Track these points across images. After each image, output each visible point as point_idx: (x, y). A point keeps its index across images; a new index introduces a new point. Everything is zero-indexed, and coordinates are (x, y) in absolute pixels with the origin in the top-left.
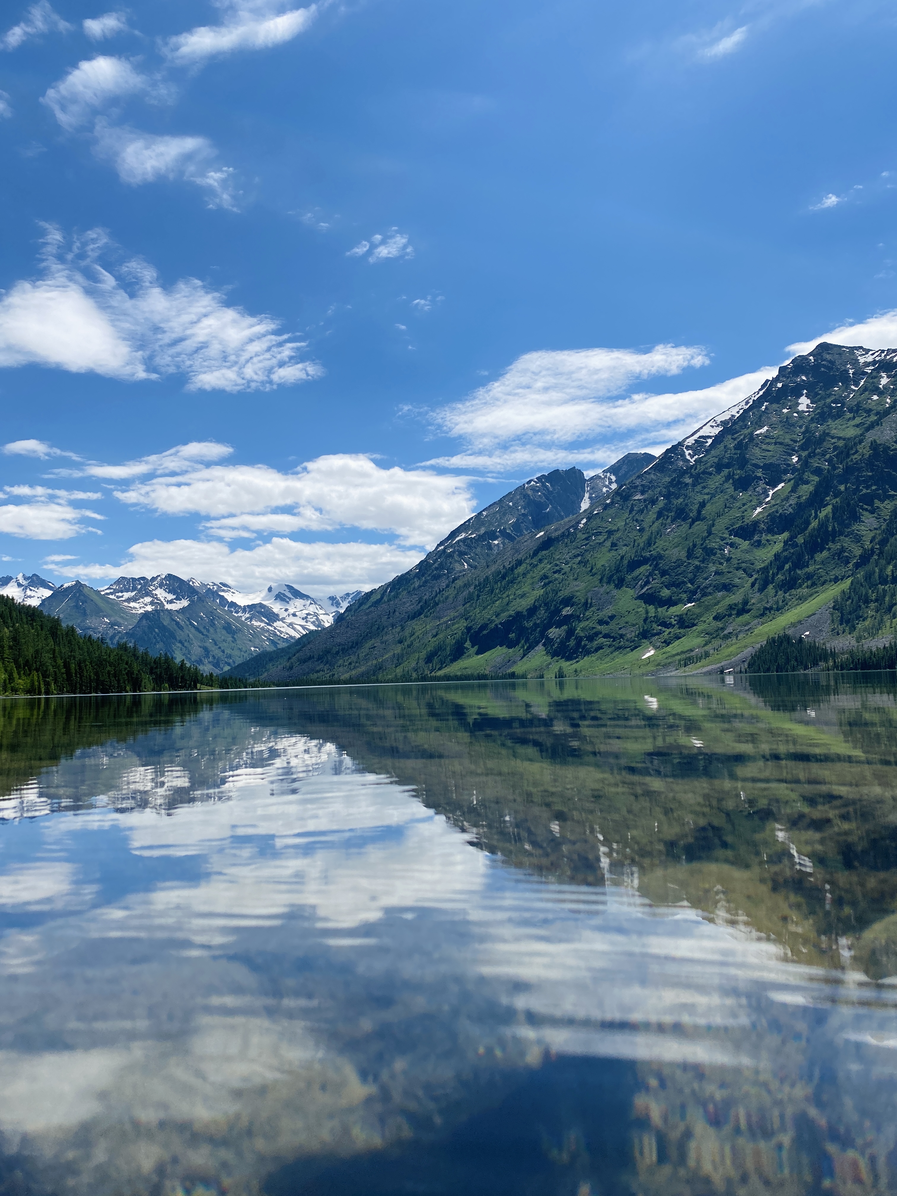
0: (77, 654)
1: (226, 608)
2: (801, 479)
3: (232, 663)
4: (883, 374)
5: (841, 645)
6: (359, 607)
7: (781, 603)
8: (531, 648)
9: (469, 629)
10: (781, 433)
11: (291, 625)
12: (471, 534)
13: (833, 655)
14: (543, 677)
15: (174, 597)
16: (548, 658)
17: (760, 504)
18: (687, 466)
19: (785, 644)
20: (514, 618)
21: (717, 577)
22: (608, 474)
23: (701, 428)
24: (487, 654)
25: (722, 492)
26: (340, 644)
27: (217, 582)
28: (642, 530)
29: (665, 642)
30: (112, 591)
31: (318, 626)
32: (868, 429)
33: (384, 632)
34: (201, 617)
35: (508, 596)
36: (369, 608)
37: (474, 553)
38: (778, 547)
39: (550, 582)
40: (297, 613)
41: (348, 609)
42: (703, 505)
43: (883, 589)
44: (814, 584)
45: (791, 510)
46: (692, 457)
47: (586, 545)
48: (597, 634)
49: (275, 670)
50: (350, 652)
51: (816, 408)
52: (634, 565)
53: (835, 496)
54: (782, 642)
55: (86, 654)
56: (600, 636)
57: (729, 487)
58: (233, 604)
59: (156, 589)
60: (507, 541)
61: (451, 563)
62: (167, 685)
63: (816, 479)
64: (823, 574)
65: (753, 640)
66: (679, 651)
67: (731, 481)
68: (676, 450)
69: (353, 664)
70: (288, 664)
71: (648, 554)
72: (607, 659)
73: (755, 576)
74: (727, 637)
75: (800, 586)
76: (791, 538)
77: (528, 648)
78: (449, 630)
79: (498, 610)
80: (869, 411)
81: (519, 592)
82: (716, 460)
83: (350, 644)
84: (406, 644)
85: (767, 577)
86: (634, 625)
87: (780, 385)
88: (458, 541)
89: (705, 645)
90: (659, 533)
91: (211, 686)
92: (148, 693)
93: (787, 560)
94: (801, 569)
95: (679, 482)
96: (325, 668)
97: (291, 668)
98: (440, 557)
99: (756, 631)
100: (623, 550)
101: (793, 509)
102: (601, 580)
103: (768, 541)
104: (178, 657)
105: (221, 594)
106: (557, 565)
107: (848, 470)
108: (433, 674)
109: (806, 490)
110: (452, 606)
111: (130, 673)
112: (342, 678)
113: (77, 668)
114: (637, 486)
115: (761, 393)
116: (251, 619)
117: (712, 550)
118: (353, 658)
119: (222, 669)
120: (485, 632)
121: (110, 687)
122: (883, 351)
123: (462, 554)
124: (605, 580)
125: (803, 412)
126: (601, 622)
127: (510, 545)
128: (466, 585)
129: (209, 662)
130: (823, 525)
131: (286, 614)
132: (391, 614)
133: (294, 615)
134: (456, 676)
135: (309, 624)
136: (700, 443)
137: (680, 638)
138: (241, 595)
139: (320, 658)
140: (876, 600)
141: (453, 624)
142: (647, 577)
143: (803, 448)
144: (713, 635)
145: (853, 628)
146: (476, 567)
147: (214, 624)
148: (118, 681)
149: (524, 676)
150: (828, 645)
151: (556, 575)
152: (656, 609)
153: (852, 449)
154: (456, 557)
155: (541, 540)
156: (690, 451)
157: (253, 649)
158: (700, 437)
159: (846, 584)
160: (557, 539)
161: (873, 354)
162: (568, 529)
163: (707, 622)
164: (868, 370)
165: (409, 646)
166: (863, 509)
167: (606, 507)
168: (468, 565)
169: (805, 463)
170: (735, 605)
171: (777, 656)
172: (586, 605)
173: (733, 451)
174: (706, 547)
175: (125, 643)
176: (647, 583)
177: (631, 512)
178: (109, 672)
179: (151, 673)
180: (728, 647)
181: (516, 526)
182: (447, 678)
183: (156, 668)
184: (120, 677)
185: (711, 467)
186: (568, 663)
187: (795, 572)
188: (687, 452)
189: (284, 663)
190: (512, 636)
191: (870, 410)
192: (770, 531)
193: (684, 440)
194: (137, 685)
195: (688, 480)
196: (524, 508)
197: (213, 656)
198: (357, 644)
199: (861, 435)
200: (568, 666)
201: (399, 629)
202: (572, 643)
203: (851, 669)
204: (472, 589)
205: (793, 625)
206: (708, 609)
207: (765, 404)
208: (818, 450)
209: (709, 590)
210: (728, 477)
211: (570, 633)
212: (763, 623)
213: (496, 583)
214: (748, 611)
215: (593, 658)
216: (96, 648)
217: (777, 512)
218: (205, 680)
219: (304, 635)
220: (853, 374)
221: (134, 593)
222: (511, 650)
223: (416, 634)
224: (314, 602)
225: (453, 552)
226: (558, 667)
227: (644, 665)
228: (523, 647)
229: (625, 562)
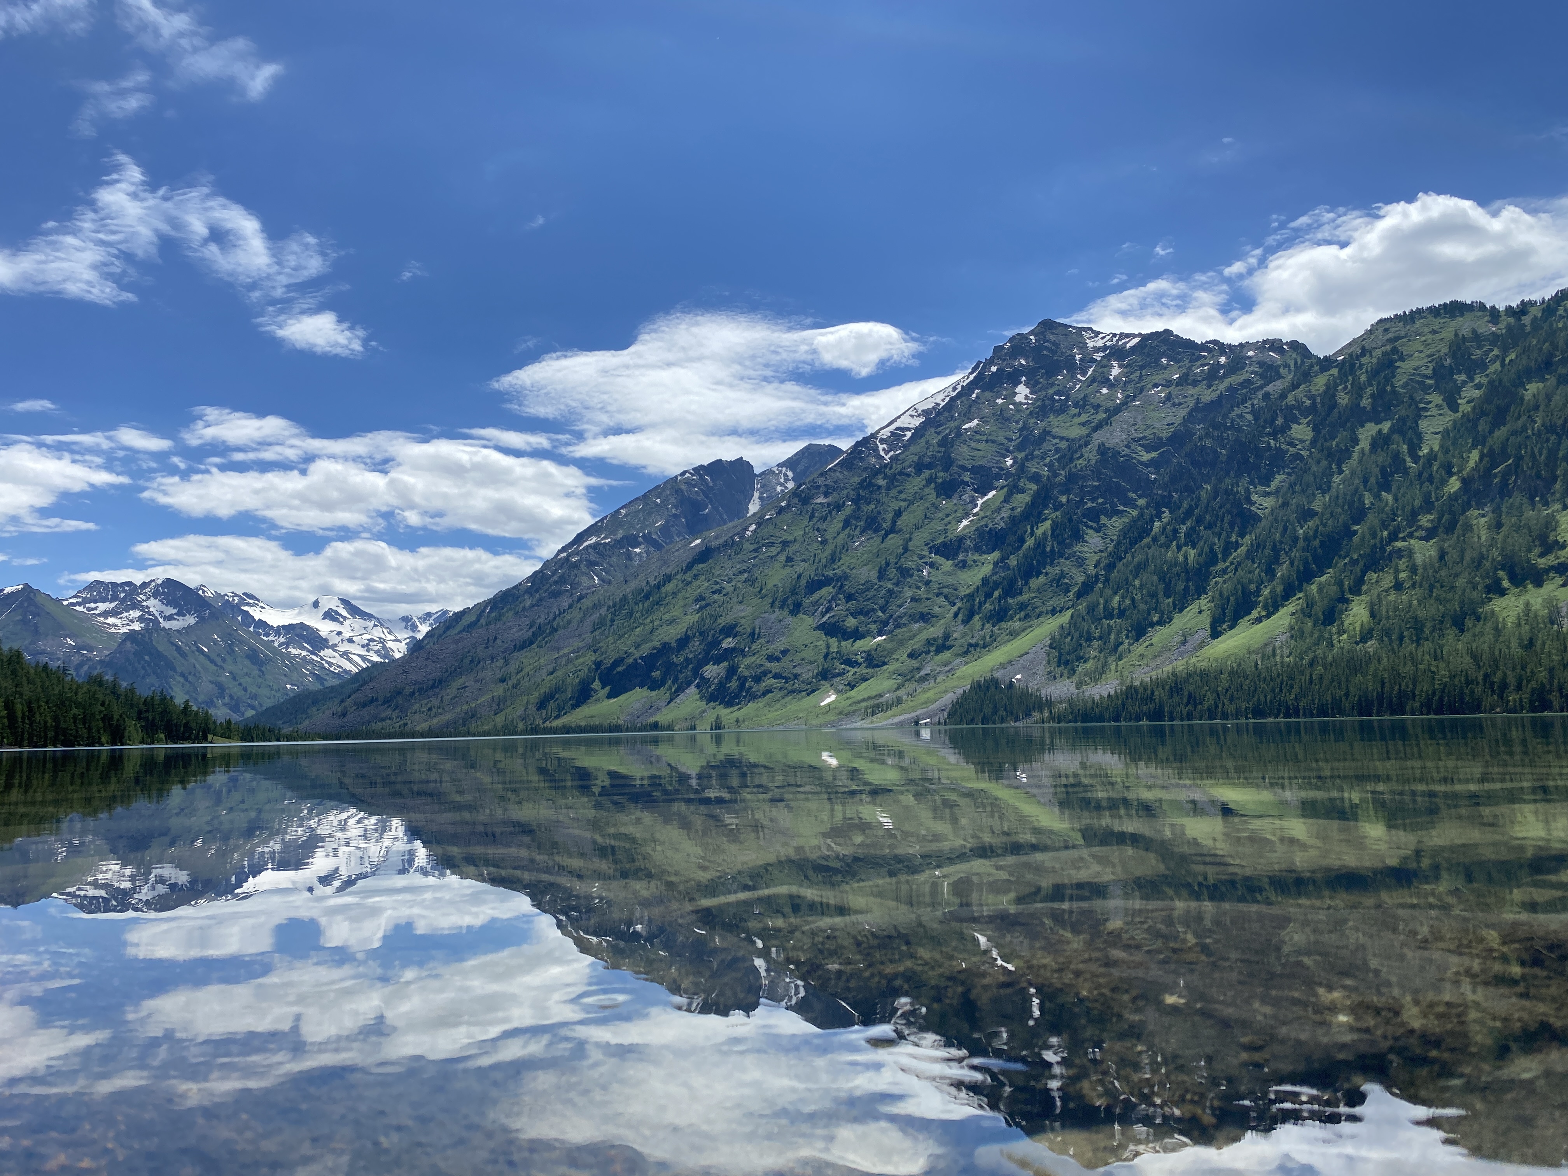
0: (26, 689)
1: (251, 629)
2: (1015, 486)
3: (258, 706)
4: (1114, 363)
5: (1058, 692)
6: (444, 632)
7: (988, 639)
8: (680, 690)
9: (598, 664)
10: (994, 428)
11: (345, 655)
12: (604, 538)
13: (1049, 703)
14: (695, 729)
15: (175, 611)
16: (702, 704)
17: (966, 515)
18: (880, 464)
19: (993, 689)
20: (659, 651)
21: (913, 604)
22: (784, 469)
23: (899, 417)
24: (622, 697)
25: (921, 499)
26: (416, 683)
27: (240, 593)
28: (824, 542)
29: (849, 684)
30: (80, 600)
31: (384, 657)
32: (1096, 429)
33: (480, 666)
34: (215, 641)
35: (652, 622)
36: (459, 633)
37: (608, 563)
38: (986, 570)
39: (707, 605)
40: (354, 639)
41: (429, 635)
42: (898, 513)
43: (1109, 625)
44: (1027, 616)
45: (1002, 524)
46: (887, 453)
47: (755, 558)
48: (765, 673)
49: (321, 717)
50: (430, 693)
51: (1036, 400)
52: (814, 586)
53: (1056, 509)
54: (988, 688)
55: (39, 690)
56: (770, 675)
57: (930, 493)
58: (262, 624)
59: (148, 599)
60: (652, 549)
61: (576, 575)
62: (162, 736)
63: (1034, 487)
64: (1039, 604)
65: (955, 683)
66: (866, 696)
67: (933, 485)
68: (867, 443)
69: (434, 710)
70: (340, 709)
71: (830, 573)
72: (778, 706)
73: (959, 604)
74: (923, 679)
75: (1012, 618)
76: (1003, 559)
77: (676, 691)
78: (570, 666)
79: (639, 639)
80: (1097, 407)
81: (667, 617)
82: (916, 458)
83: (431, 682)
84: (510, 683)
85: (973, 605)
86: (811, 663)
87: (994, 369)
88: (587, 546)
89: (898, 688)
90: (845, 547)
91: (229, 738)
92: (135, 747)
93: (996, 585)
94: (1013, 597)
95: (871, 484)
96: (394, 715)
97: (344, 714)
98: (561, 567)
99: (958, 673)
100: (800, 567)
101: (1006, 524)
102: (773, 604)
103: (975, 561)
104: (179, 700)
105: (246, 608)
106: (716, 583)
107: (1072, 478)
108: (548, 724)
109: (1021, 500)
110: (577, 633)
111: (107, 719)
112: (418, 728)
113: (26, 709)
114: (819, 486)
115: (972, 377)
116: (287, 645)
117: (908, 570)
118: (435, 702)
119: (243, 714)
120: (620, 669)
121: (76, 737)
122: (1115, 335)
123: (591, 564)
124: (777, 604)
125: (1021, 404)
126: (771, 658)
127: (656, 555)
128: (596, 606)
129: (224, 704)
130: (1040, 545)
131: (339, 638)
132: (491, 643)
133: (351, 641)
134: (579, 727)
135: (371, 653)
136: (897, 435)
137: (867, 680)
138: (272, 611)
139: (387, 701)
140: (1100, 638)
141: (577, 658)
142: (830, 602)
143: (1020, 448)
144: (907, 676)
145: (1073, 671)
146: (609, 582)
147: (233, 651)
148: (90, 729)
149: (670, 727)
150: (1043, 692)
151: (716, 596)
152: (839, 642)
153: (1076, 452)
154: (583, 568)
155: (697, 550)
156: (884, 446)
157: (288, 686)
158: (898, 429)
159: (1064, 618)
160: (718, 549)
161: (1103, 338)
162: (732, 538)
163: (900, 661)
164: (1098, 356)
165: (514, 687)
166: (1087, 527)
167: (781, 511)
168: (599, 579)
169: (1021, 467)
170: (934, 639)
171: (982, 704)
172: (753, 636)
173: (937, 449)
174: (900, 567)
175: (100, 676)
176: (829, 609)
177: (811, 518)
178: (75, 717)
179: (139, 718)
180: (925, 691)
181: (664, 529)
182: (567, 729)
183: (147, 711)
184: (93, 724)
185: (910, 466)
186: (728, 711)
187: (1006, 601)
188: (881, 447)
189: (334, 706)
190: (656, 674)
191: (1099, 406)
192: (977, 549)
193: (878, 432)
194: (117, 736)
195: (881, 482)
196: (675, 507)
197: (231, 697)
198: (440, 682)
199: (1088, 436)
200: (727, 714)
201: (501, 663)
202: (734, 684)
203: (1070, 721)
204: (603, 611)
205: (1003, 666)
206: (901, 643)
207: (977, 391)
208: (1036, 452)
209: (904, 620)
210: (929, 481)
211: (732, 671)
212: (967, 663)
213: (637, 604)
214: (949, 648)
215: (761, 703)
216: (55, 681)
217: (986, 526)
218: (218, 729)
219: (363, 669)
220: (1080, 360)
221: (113, 605)
222: (654, 693)
223: (526, 670)
224: (380, 623)
225: (580, 561)
226: (715, 716)
227: (823, 714)
228: (670, 688)
229: (803, 582)
